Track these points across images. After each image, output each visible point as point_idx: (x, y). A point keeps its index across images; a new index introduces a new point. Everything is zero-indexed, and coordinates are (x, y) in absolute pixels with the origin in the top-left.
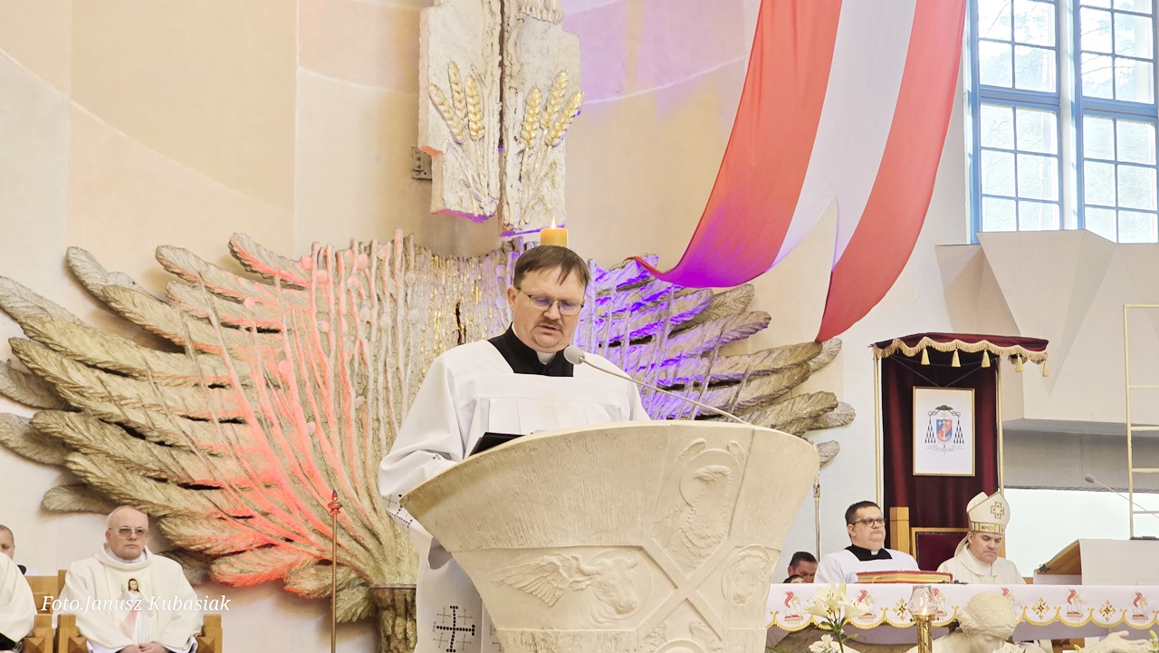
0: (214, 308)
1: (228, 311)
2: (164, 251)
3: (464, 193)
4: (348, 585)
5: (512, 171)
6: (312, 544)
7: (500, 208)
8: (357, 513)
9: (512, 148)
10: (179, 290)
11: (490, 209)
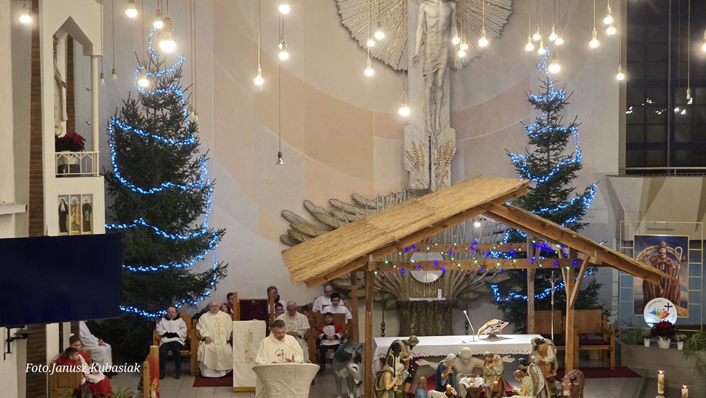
0: (347, 218)
1: (351, 217)
2: (331, 201)
3: (418, 183)
4: (390, 298)
5: (433, 175)
6: (378, 287)
7: (430, 186)
8: (393, 277)
9: (433, 167)
10: (337, 213)
11: (427, 187)
